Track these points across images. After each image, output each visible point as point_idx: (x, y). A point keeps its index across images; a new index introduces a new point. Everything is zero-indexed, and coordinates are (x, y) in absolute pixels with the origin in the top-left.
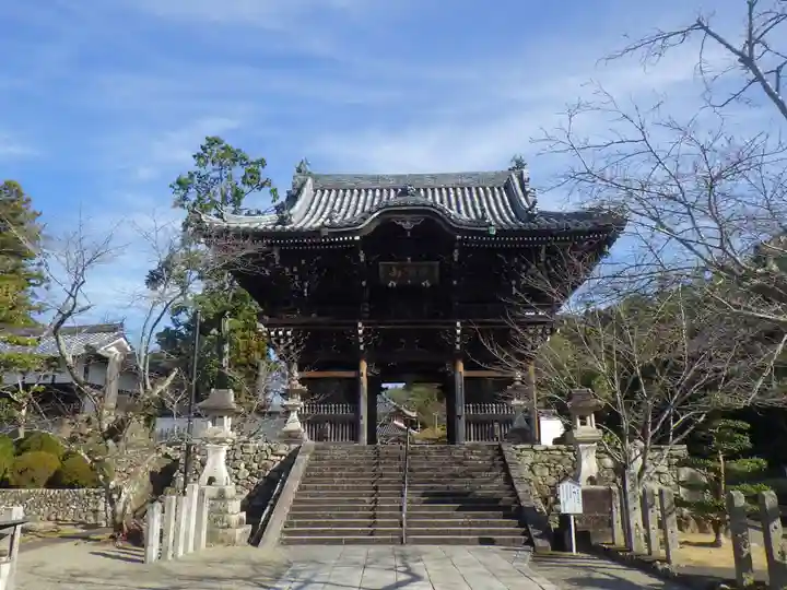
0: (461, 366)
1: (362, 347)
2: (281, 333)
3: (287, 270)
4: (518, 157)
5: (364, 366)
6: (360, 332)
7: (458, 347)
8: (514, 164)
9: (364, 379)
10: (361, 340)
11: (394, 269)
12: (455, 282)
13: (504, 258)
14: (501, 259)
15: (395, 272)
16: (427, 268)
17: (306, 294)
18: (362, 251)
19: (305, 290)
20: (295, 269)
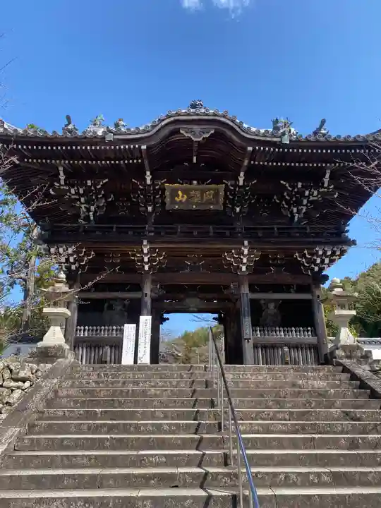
0: (245, 289)
1: (147, 268)
2: (61, 250)
3: (73, 191)
5: (147, 289)
6: (145, 250)
7: (244, 268)
9: (148, 300)
10: (146, 259)
11: (180, 193)
12: (238, 209)
13: (287, 185)
14: (284, 185)
15: (181, 197)
16: (212, 192)
17: (92, 218)
18: (148, 173)
19: (91, 213)
20: (81, 191)
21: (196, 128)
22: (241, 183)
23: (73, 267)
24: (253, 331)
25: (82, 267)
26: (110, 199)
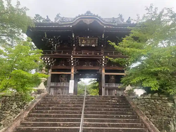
0: (103, 71)
1: (72, 64)
2: (45, 59)
3: (49, 40)
4: (120, 14)
5: (73, 71)
6: (72, 59)
7: (103, 65)
8: (119, 16)
9: (73, 75)
10: (72, 62)
11: (83, 40)
12: (102, 46)
13: (118, 38)
14: (117, 38)
15: (84, 42)
16: (94, 40)
17: (55, 48)
18: (73, 34)
19: (55, 47)
20: (52, 40)
21: (88, 20)
22: (103, 37)
23: (49, 64)
24: (105, 84)
25: (52, 64)
26: (61, 42)
